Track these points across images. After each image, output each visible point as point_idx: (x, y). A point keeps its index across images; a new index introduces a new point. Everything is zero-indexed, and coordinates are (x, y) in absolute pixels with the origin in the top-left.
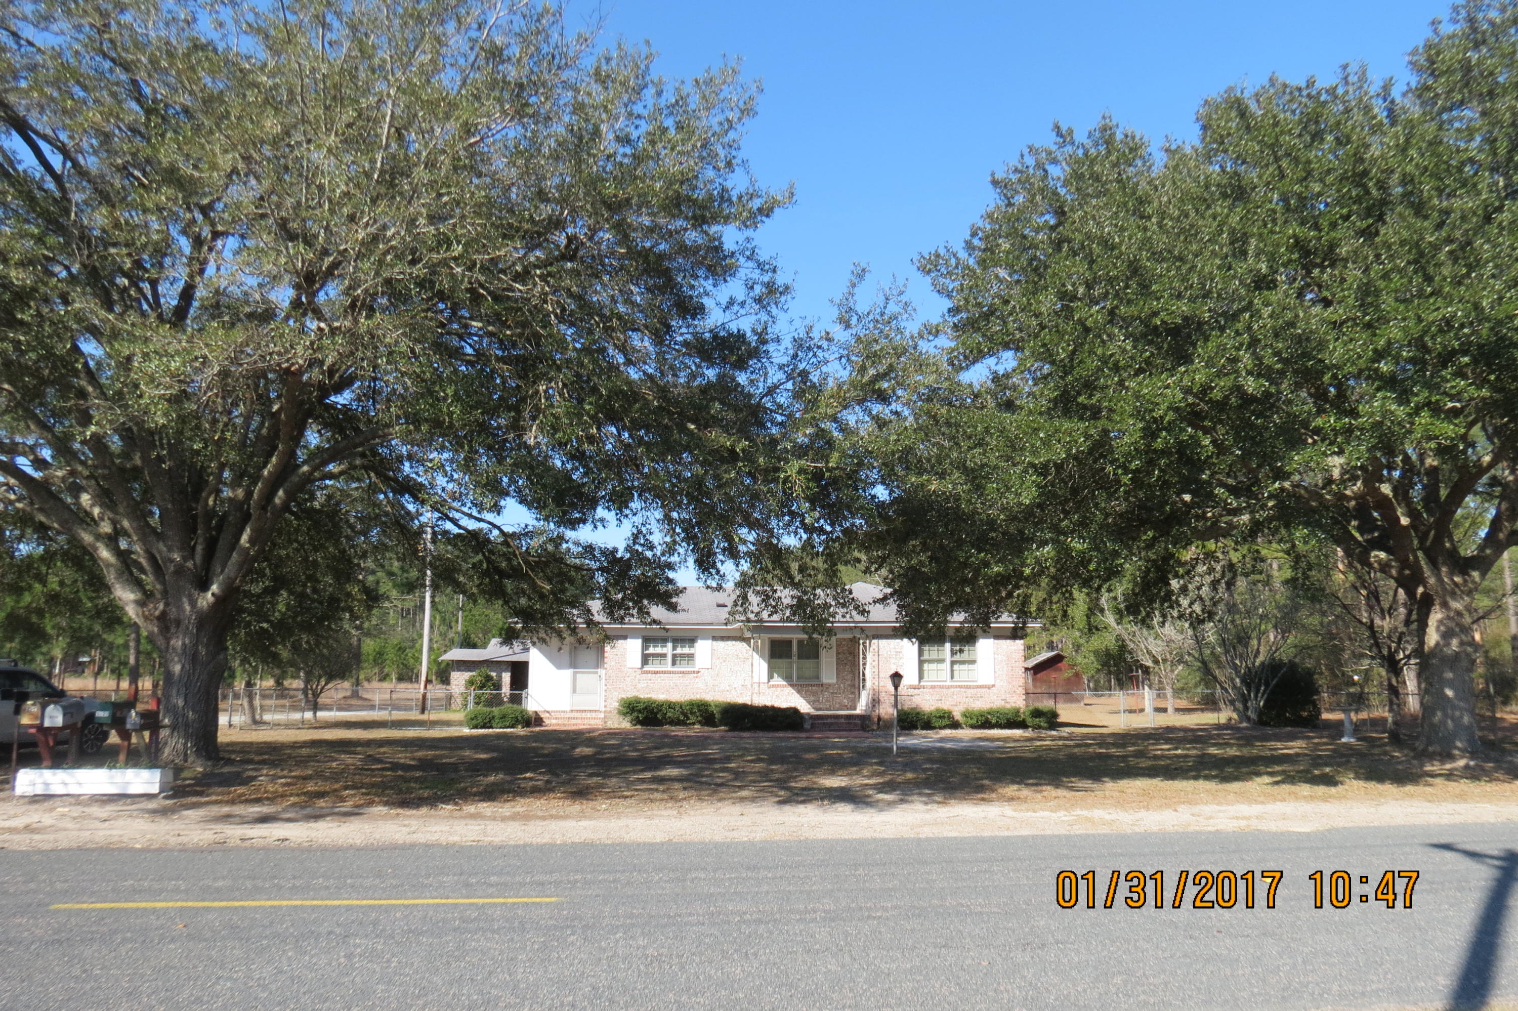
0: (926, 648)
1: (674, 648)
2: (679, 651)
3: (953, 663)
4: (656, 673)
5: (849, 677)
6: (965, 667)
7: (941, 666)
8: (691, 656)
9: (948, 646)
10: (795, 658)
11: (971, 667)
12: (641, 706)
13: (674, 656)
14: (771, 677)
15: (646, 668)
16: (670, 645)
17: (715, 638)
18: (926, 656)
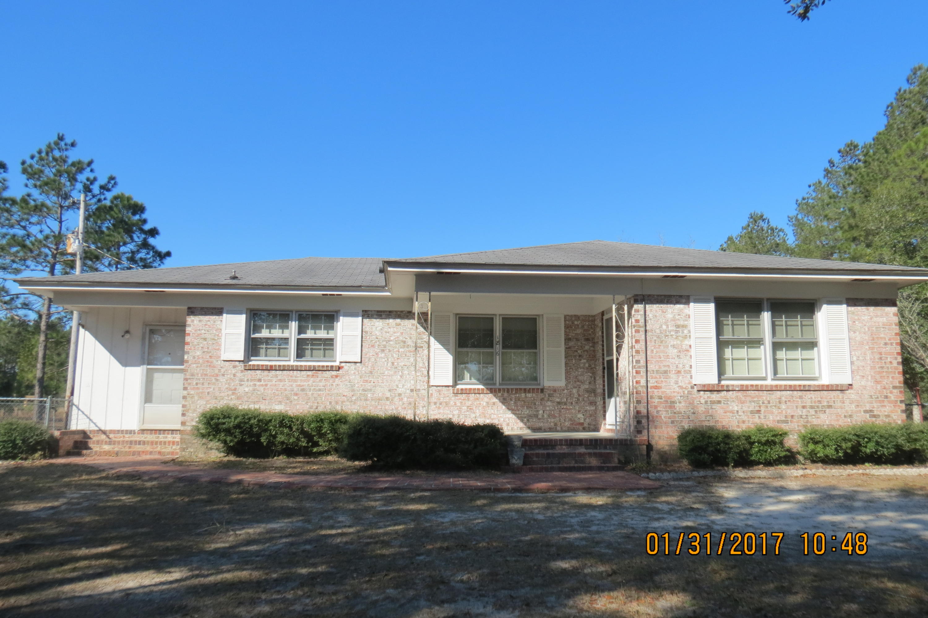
0: (728, 320)
1: (301, 330)
2: (310, 334)
3: (776, 346)
4: (271, 369)
5: (587, 377)
6: (798, 354)
7: (754, 352)
8: (329, 343)
9: (766, 316)
10: (498, 348)
11: (807, 354)
12: (230, 423)
13: (300, 342)
14: (458, 377)
15: (255, 362)
16: (294, 325)
17: (367, 314)
18: (727, 335)
